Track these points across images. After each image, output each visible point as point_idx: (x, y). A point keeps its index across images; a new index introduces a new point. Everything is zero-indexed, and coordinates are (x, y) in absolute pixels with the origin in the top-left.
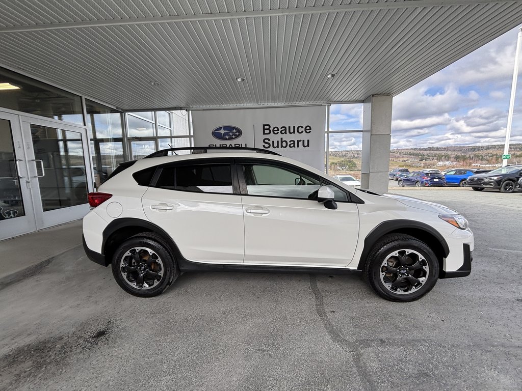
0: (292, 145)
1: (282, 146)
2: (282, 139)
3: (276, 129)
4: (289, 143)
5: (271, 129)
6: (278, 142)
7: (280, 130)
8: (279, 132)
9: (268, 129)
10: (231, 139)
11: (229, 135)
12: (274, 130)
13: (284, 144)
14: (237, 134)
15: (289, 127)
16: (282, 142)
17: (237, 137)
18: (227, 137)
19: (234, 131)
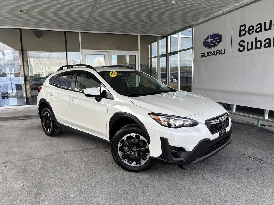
0: (267, 45)
1: (256, 48)
2: (256, 38)
3: (251, 28)
4: (264, 43)
5: (247, 29)
6: (252, 43)
7: (255, 28)
8: (254, 31)
9: (244, 30)
10: (214, 46)
11: (213, 43)
12: (249, 30)
13: (259, 45)
14: (219, 40)
15: (265, 23)
16: (256, 42)
17: (219, 43)
18: (212, 45)
19: (217, 38)
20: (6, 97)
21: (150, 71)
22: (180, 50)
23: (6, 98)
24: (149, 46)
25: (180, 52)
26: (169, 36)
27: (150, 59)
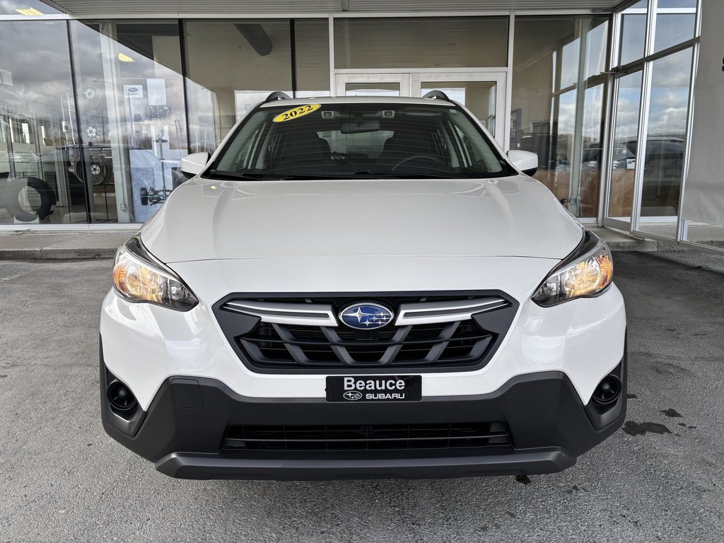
20: (151, 201)
21: (551, 139)
22: (652, 53)
23: (149, 203)
24: (555, 54)
25: (651, 63)
26: (617, 12)
27: (553, 99)
